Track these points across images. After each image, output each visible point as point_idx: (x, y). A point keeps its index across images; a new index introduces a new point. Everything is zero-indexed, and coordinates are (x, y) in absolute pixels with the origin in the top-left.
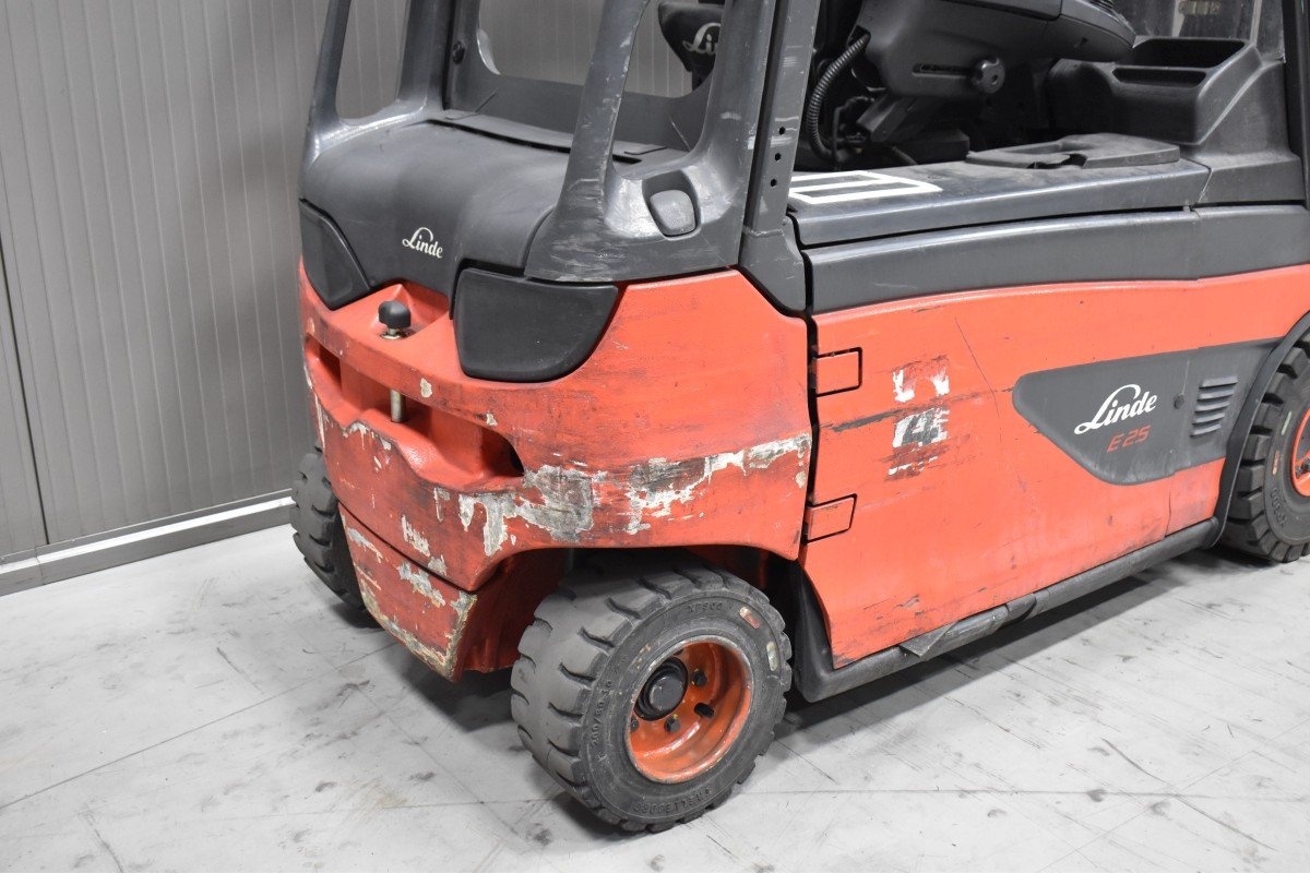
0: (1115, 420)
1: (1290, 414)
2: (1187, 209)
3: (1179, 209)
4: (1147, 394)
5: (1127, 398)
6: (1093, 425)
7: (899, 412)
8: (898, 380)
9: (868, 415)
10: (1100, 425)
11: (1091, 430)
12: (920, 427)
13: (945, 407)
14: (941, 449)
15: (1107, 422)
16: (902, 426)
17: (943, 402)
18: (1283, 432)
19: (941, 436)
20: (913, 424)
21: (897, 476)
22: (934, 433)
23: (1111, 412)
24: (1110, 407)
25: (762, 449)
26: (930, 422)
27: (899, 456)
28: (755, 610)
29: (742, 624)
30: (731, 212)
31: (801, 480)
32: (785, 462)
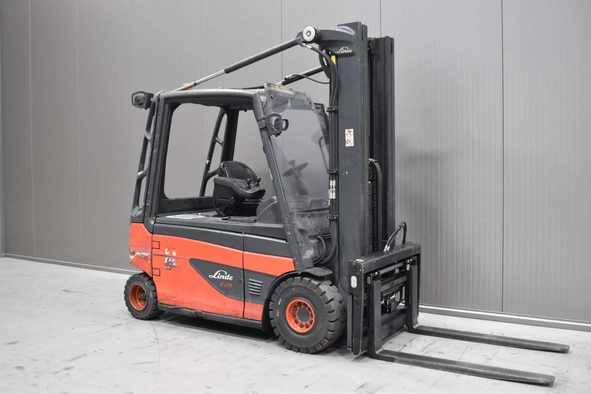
0: (220, 278)
1: (281, 300)
2: (243, 233)
3: (241, 233)
4: (229, 275)
5: (222, 274)
6: (214, 277)
7: (166, 256)
8: (166, 250)
9: (160, 254)
10: (216, 278)
11: (213, 278)
12: (170, 260)
13: (174, 258)
14: (175, 267)
15: (218, 277)
16: (166, 259)
17: (174, 257)
18: (279, 304)
19: (174, 264)
20: (168, 259)
21: (167, 269)
22: (173, 263)
23: (219, 276)
24: (218, 274)
25: (143, 254)
26: (172, 260)
27: (167, 265)
28: (148, 284)
29: (146, 286)
30: (141, 214)
31: (149, 262)
32: (146, 258)
